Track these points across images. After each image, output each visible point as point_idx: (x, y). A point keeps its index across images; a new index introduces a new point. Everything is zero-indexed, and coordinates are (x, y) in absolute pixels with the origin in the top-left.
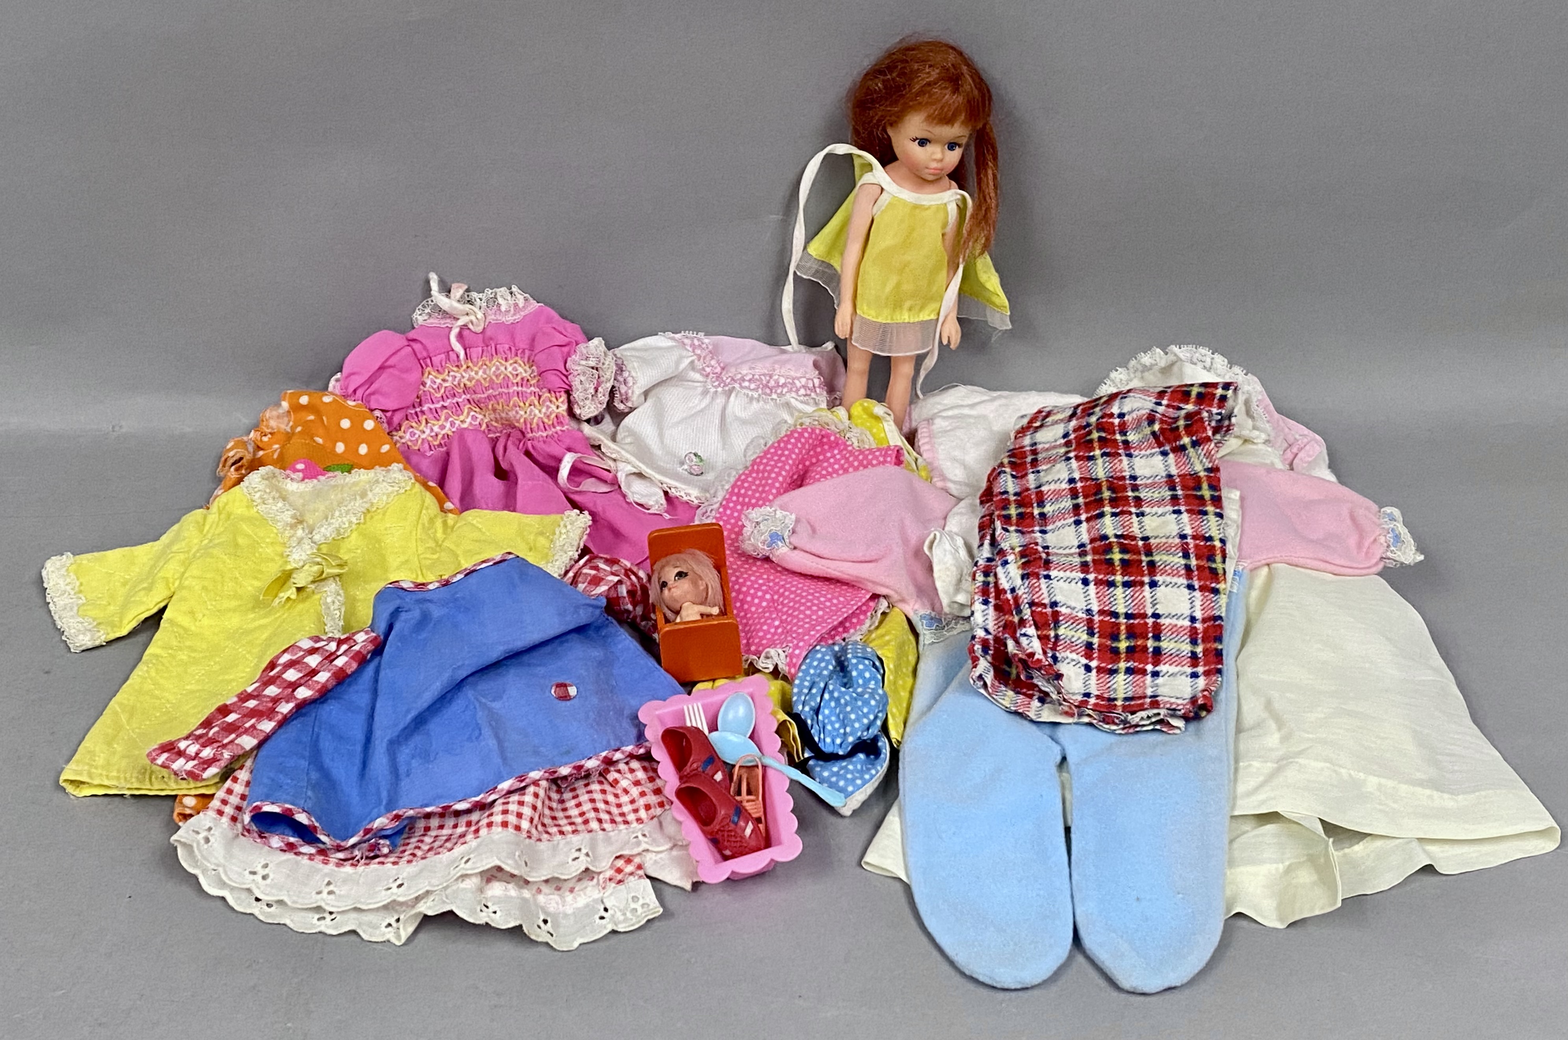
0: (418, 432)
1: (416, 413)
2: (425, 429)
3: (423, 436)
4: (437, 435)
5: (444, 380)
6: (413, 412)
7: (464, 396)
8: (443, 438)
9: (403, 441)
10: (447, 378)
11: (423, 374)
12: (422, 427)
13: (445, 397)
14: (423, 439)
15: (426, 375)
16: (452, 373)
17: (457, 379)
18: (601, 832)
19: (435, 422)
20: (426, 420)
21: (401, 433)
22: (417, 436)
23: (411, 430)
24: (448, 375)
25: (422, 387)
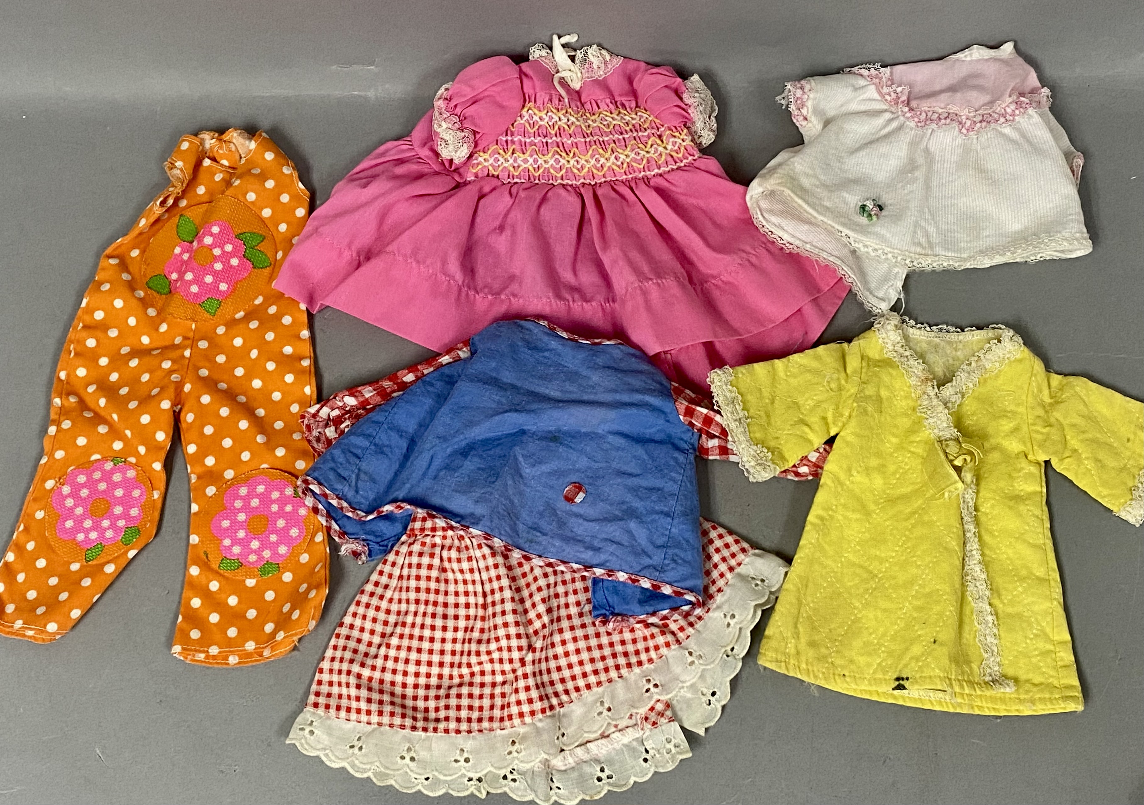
0: (502, 160)
1: (507, 141)
2: (509, 159)
3: (506, 165)
4: (519, 167)
5: (541, 118)
6: (504, 139)
7: (554, 138)
8: (523, 170)
9: (486, 164)
10: (544, 116)
11: (523, 107)
12: (508, 156)
13: (536, 134)
14: (505, 167)
15: (526, 109)
16: (549, 114)
17: (553, 120)
18: (620, 680)
19: (521, 155)
20: (514, 150)
21: (486, 156)
22: (499, 163)
23: (496, 156)
24: (546, 114)
25: (519, 118)
